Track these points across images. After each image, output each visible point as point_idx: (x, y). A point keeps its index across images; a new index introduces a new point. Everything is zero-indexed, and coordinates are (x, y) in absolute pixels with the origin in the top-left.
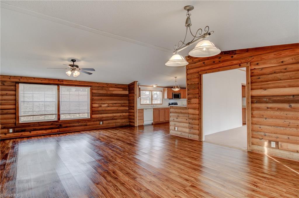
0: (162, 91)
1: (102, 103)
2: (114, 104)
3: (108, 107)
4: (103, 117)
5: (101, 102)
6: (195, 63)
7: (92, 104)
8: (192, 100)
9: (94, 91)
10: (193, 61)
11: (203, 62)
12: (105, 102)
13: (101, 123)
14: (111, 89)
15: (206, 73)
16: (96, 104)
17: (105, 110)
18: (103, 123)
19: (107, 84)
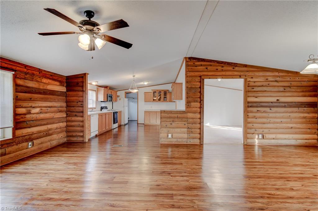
0: (95, 91)
1: (31, 107)
2: (48, 108)
3: (41, 113)
4: (33, 134)
5: (30, 104)
6: (196, 66)
7: (16, 107)
8: (192, 104)
9: (20, 82)
10: (194, 64)
11: (206, 67)
12: (37, 105)
13: (30, 143)
14: (44, 80)
15: (210, 78)
16: (22, 107)
17: (37, 120)
18: (33, 145)
19: (40, 70)
